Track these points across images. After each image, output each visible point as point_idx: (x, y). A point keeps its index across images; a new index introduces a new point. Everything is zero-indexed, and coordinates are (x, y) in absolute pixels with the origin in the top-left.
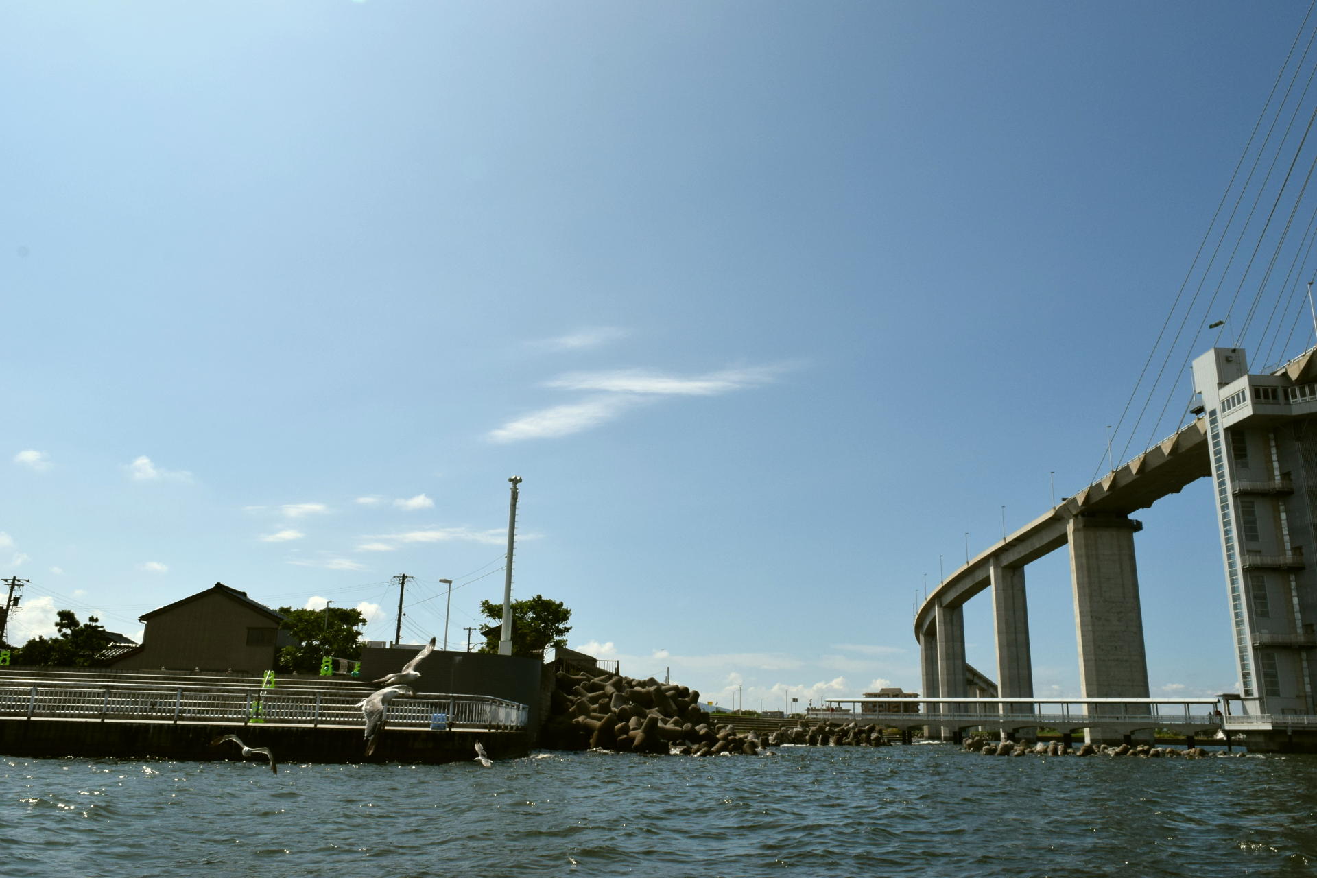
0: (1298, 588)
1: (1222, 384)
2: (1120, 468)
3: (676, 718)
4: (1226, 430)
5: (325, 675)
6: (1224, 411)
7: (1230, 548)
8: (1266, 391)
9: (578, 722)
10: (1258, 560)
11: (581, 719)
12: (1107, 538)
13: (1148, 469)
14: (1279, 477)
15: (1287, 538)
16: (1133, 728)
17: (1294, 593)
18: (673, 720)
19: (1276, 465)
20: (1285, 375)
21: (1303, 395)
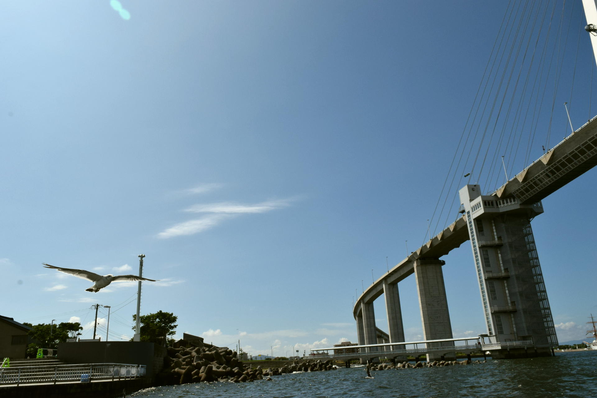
0: (508, 286)
1: (471, 200)
2: (433, 238)
3: (224, 365)
4: (474, 219)
5: (39, 358)
6: (473, 211)
7: (479, 271)
8: (489, 203)
9: (174, 371)
10: (490, 275)
11: (176, 369)
12: (431, 269)
13: (445, 238)
14: (497, 239)
15: (502, 265)
16: (445, 353)
17: (506, 289)
18: (222, 366)
19: (495, 234)
20: (496, 195)
21: (504, 203)
